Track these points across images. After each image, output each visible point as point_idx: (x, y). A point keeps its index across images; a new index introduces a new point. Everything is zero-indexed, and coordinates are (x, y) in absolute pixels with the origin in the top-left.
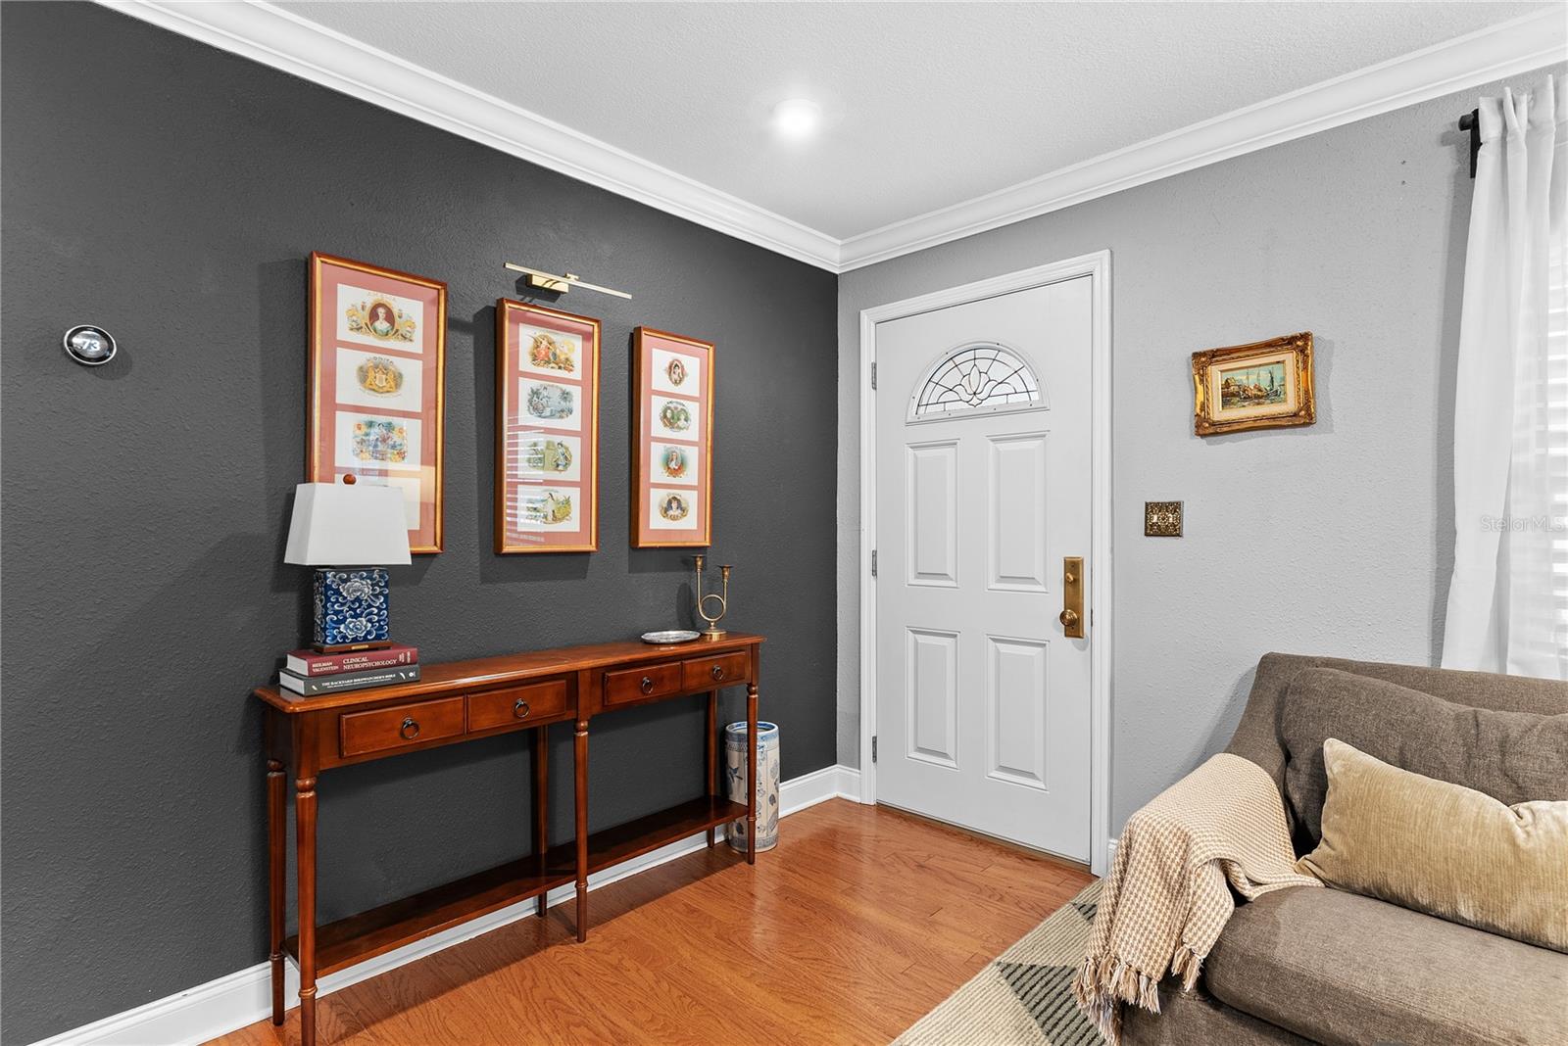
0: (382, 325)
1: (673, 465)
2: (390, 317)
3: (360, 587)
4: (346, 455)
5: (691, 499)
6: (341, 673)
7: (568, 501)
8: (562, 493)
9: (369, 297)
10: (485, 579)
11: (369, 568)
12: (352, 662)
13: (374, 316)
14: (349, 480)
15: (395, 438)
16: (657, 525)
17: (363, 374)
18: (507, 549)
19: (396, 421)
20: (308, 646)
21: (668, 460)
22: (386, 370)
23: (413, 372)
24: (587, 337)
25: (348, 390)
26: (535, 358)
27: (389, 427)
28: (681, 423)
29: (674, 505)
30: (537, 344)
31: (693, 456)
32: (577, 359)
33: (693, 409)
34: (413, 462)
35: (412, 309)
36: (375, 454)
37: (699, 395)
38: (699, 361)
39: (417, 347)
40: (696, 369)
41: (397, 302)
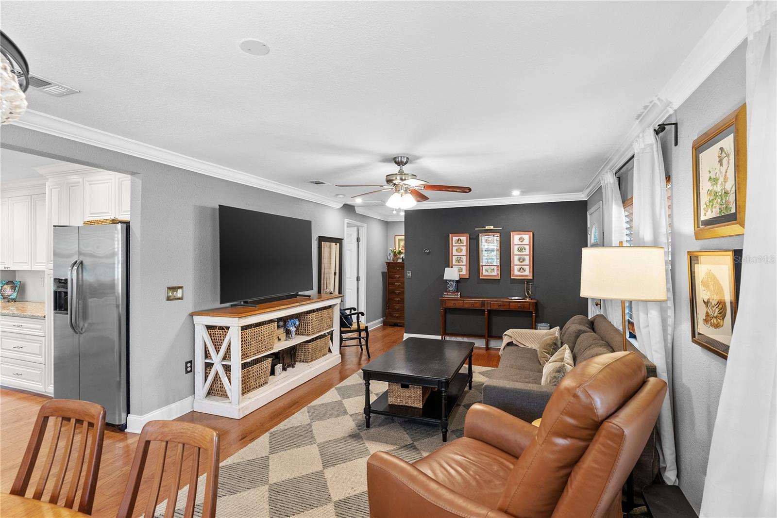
0: (459, 242)
1: (521, 260)
2: (461, 240)
3: (451, 283)
4: (454, 263)
5: (527, 268)
6: (448, 295)
7: (494, 269)
8: (492, 267)
9: (457, 238)
10: (478, 283)
11: (453, 280)
12: (449, 293)
13: (458, 241)
14: (452, 267)
15: (462, 259)
16: (516, 273)
17: (457, 250)
18: (481, 278)
19: (462, 257)
20: (446, 292)
21: (519, 260)
22: (460, 249)
23: (464, 249)
24: (497, 237)
25: (455, 253)
26: (486, 243)
27: (461, 258)
28: (524, 250)
29: (522, 269)
30: (486, 240)
31: (527, 258)
32: (495, 241)
33: (527, 247)
34: (464, 263)
35: (464, 239)
36: (459, 262)
37: (528, 243)
38: (528, 236)
39: (465, 244)
40: (527, 238)
41: (461, 238)
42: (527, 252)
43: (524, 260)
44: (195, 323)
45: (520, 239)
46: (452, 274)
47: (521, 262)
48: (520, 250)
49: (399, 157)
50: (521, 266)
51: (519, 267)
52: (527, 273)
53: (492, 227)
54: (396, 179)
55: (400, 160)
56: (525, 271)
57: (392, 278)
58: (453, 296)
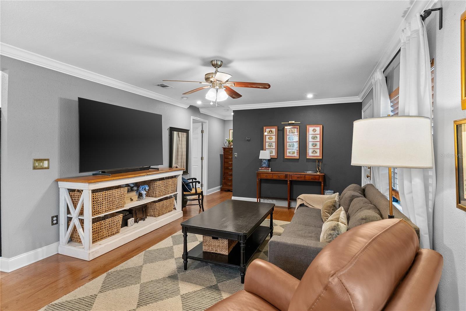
0: (271, 132)
1: (314, 145)
2: (271, 131)
3: (265, 161)
4: (267, 147)
5: (318, 151)
6: (262, 170)
7: (294, 152)
8: (294, 150)
9: (269, 130)
10: (283, 162)
11: (266, 159)
12: (263, 169)
13: (270, 132)
14: (265, 150)
15: (272, 145)
16: (310, 154)
17: (269, 138)
18: (285, 158)
19: (272, 143)
20: (261, 167)
21: (313, 145)
22: (271, 137)
23: (274, 137)
24: (297, 128)
25: (267, 140)
26: (289, 132)
27: (271, 144)
28: (316, 138)
29: (314, 152)
30: (290, 131)
31: (318, 144)
32: (296, 131)
33: (318, 136)
34: (274, 147)
35: (274, 130)
36: (270, 147)
37: (319, 133)
38: (319, 128)
39: (274, 134)
40: (318, 129)
41: (272, 130)
42: (318, 140)
43: (316, 145)
44: (59, 187)
45: (313, 130)
46: (265, 155)
47: (314, 147)
48: (314, 138)
49: (215, 60)
50: (315, 150)
51: (312, 150)
52: (318, 154)
53: (293, 122)
54: (212, 77)
55: (215, 62)
56: (316, 153)
57: (227, 159)
58: (266, 171)
